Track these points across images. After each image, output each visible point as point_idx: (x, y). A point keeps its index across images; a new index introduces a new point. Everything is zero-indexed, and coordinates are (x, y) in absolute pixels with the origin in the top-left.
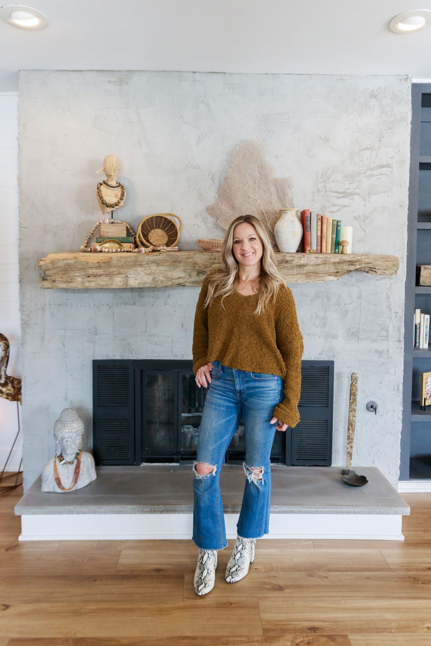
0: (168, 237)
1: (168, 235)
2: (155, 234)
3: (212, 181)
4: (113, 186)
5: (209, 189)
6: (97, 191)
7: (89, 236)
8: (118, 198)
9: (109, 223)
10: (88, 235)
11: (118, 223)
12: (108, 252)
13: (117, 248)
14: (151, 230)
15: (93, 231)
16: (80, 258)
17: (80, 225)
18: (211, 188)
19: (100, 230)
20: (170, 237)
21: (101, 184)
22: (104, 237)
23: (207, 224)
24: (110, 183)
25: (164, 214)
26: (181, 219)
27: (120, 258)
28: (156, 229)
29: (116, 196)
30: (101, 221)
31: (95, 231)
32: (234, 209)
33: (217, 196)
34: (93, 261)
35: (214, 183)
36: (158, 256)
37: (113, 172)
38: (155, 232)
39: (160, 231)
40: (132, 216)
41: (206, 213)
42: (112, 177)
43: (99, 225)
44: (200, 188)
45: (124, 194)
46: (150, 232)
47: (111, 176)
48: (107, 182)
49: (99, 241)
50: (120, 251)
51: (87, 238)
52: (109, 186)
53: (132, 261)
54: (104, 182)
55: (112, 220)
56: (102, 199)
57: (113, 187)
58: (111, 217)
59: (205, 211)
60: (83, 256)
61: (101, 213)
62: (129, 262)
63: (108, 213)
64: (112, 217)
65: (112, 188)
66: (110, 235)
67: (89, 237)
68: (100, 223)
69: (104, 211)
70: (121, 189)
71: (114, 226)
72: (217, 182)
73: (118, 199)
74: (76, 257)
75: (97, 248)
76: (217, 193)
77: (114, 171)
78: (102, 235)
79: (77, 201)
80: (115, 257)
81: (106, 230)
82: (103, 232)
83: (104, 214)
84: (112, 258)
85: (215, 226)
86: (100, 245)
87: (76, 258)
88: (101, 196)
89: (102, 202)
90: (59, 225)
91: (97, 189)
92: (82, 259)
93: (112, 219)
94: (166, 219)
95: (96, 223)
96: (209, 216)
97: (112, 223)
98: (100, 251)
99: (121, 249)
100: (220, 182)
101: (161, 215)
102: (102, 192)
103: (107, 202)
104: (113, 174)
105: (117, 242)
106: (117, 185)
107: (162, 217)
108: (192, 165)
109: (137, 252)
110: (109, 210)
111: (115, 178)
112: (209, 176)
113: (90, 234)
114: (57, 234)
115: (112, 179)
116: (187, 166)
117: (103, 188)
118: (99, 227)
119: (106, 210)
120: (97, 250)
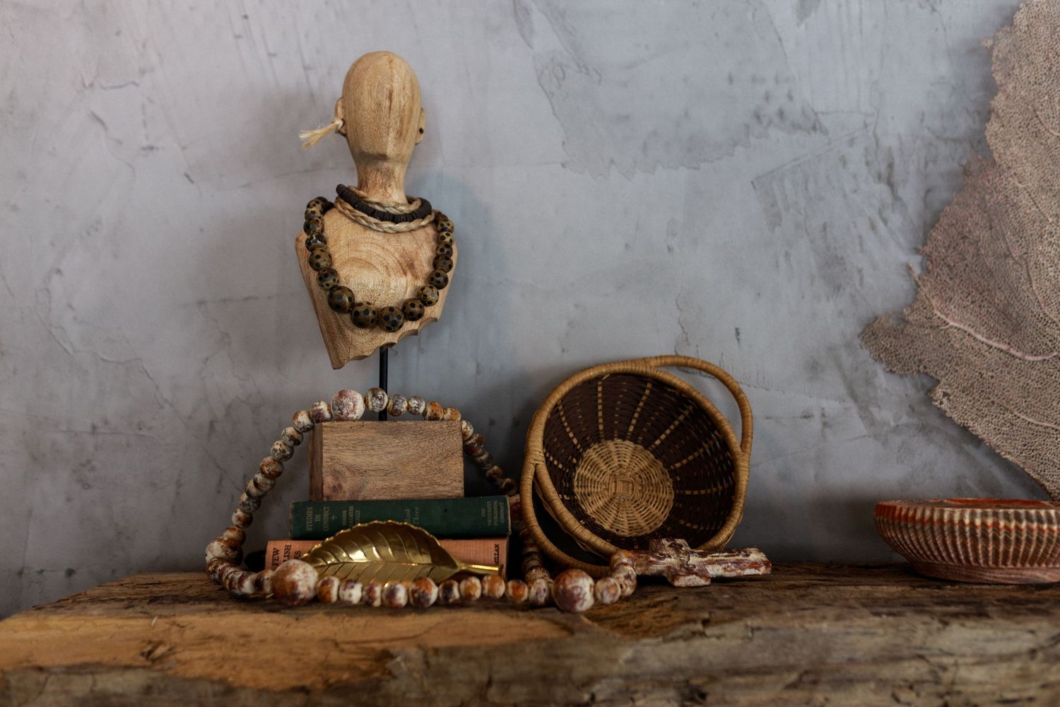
0: (676, 486)
1: (673, 473)
2: (604, 467)
3: (882, 189)
4: (393, 211)
5: (873, 227)
6: (304, 237)
7: (256, 484)
8: (416, 277)
9: (368, 415)
10: (251, 484)
11: (412, 413)
12: (366, 603)
13: (418, 580)
14: (586, 446)
15: (279, 461)
16: (185, 655)
17: (212, 424)
18: (885, 222)
19: (314, 456)
20: (682, 481)
21: (327, 207)
22: (340, 497)
23: (874, 410)
24: (374, 197)
25: (653, 363)
26: (744, 387)
27: (442, 659)
28: (610, 444)
29: (408, 266)
30: (323, 406)
31: (286, 458)
32: (1017, 328)
33: (915, 261)
34: (265, 679)
35: (896, 198)
36: (697, 643)
37: (392, 134)
38: (607, 459)
39: (629, 452)
40: (478, 372)
41: (865, 354)
42: (386, 165)
43: (311, 429)
44: (825, 228)
45: (450, 253)
46: (579, 456)
47: (383, 157)
48: (362, 193)
49: (309, 528)
50: (436, 604)
51: (244, 497)
52: (373, 213)
53: (522, 679)
54: (344, 193)
55: (386, 400)
56: (330, 281)
57: (395, 219)
58: (377, 385)
59: (857, 342)
60: (205, 639)
61: (324, 359)
62: (506, 684)
63: (362, 358)
64: (383, 384)
65: (387, 225)
66: (375, 488)
67: (254, 491)
68: (317, 418)
69: (342, 346)
70: (430, 231)
71: (396, 433)
72: (910, 193)
73: (420, 283)
74: (160, 651)
75: (294, 585)
76: (917, 251)
77: (400, 134)
78: (326, 491)
79: (201, 303)
80: (413, 652)
81: (348, 458)
82: (336, 474)
83: (338, 364)
84: (392, 657)
85: (915, 421)
86: (312, 559)
87: (161, 658)
88: (323, 264)
89: (331, 296)
90: (106, 422)
91: (307, 228)
92: (197, 662)
93: (380, 394)
94: (660, 385)
95: (296, 416)
96: (879, 369)
97: (383, 415)
98: (310, 595)
99: (448, 589)
100: (928, 191)
101: (641, 368)
102: (331, 243)
103: (358, 299)
104: (390, 150)
105: (417, 534)
106: (414, 207)
107: (640, 378)
108: (781, 114)
109: (542, 599)
110: (368, 341)
111: (399, 171)
112: (867, 163)
113: (259, 477)
114: (93, 469)
115: (389, 175)
116: (758, 117)
117: (338, 227)
118: (313, 438)
119: (350, 344)
120: (294, 596)
